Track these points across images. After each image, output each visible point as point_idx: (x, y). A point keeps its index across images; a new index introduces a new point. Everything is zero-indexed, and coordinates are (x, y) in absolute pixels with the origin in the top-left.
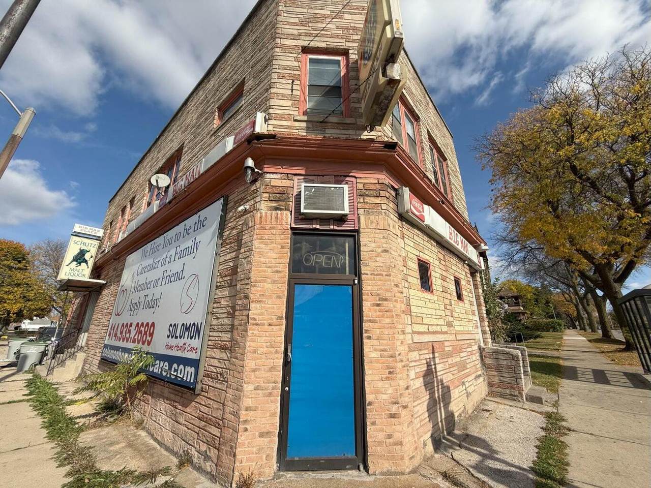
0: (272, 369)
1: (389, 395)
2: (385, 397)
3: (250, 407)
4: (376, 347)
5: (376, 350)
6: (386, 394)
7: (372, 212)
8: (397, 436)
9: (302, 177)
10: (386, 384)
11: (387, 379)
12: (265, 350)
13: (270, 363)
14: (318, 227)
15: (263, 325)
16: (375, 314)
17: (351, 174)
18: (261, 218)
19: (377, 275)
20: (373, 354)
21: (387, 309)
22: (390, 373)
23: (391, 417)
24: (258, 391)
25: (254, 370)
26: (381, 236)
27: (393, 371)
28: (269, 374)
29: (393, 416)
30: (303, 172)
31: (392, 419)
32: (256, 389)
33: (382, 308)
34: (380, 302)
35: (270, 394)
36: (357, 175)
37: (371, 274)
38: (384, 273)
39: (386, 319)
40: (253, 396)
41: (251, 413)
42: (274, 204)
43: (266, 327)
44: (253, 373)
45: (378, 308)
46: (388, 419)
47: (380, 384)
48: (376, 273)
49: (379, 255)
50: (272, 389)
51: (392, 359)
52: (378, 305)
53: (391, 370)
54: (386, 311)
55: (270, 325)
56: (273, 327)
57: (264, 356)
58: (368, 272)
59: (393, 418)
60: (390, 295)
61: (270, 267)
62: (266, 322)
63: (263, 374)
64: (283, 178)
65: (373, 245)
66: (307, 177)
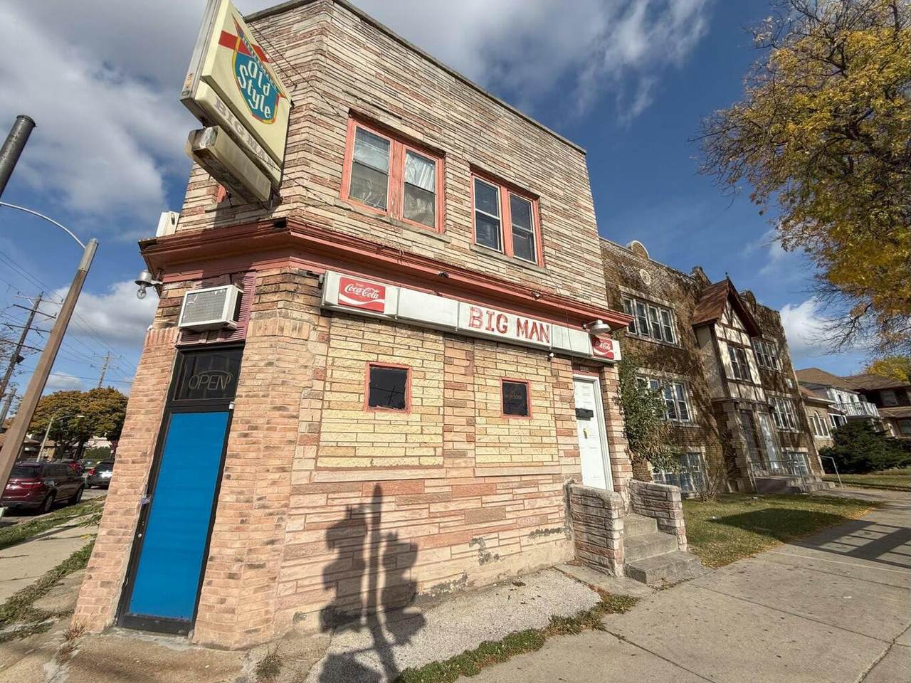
0: (128, 512)
1: (234, 550)
2: (229, 552)
3: (98, 554)
4: (233, 489)
5: (232, 492)
6: (231, 548)
7: (266, 314)
8: (231, 601)
9: (201, 282)
10: (235, 536)
11: (238, 529)
12: (124, 491)
13: (128, 505)
14: (204, 341)
15: (127, 462)
16: (240, 447)
17: (251, 269)
18: (149, 338)
19: (252, 397)
20: (228, 498)
21: (254, 439)
22: (242, 522)
23: (230, 578)
24: (109, 536)
25: (111, 513)
26: (266, 345)
27: (246, 520)
28: (123, 518)
29: (232, 576)
30: (200, 276)
31: (231, 580)
32: (109, 534)
33: (250, 439)
34: (250, 431)
35: (119, 541)
36: (258, 268)
37: (246, 396)
38: (262, 393)
39: (250, 453)
40: (104, 541)
41: (99, 560)
42: (166, 320)
43: (130, 465)
44: (110, 516)
45: (244, 439)
46: (226, 580)
47: (228, 535)
48: (251, 394)
49: (260, 371)
50: (123, 535)
51: (248, 504)
52: (246, 435)
53: (244, 519)
54: (254, 443)
55: (133, 462)
56: (136, 465)
57: (123, 498)
58: (244, 394)
59: (233, 578)
60: (262, 422)
61: (146, 396)
62: (130, 460)
63: (118, 517)
64: (181, 286)
65: (256, 357)
66: (205, 281)
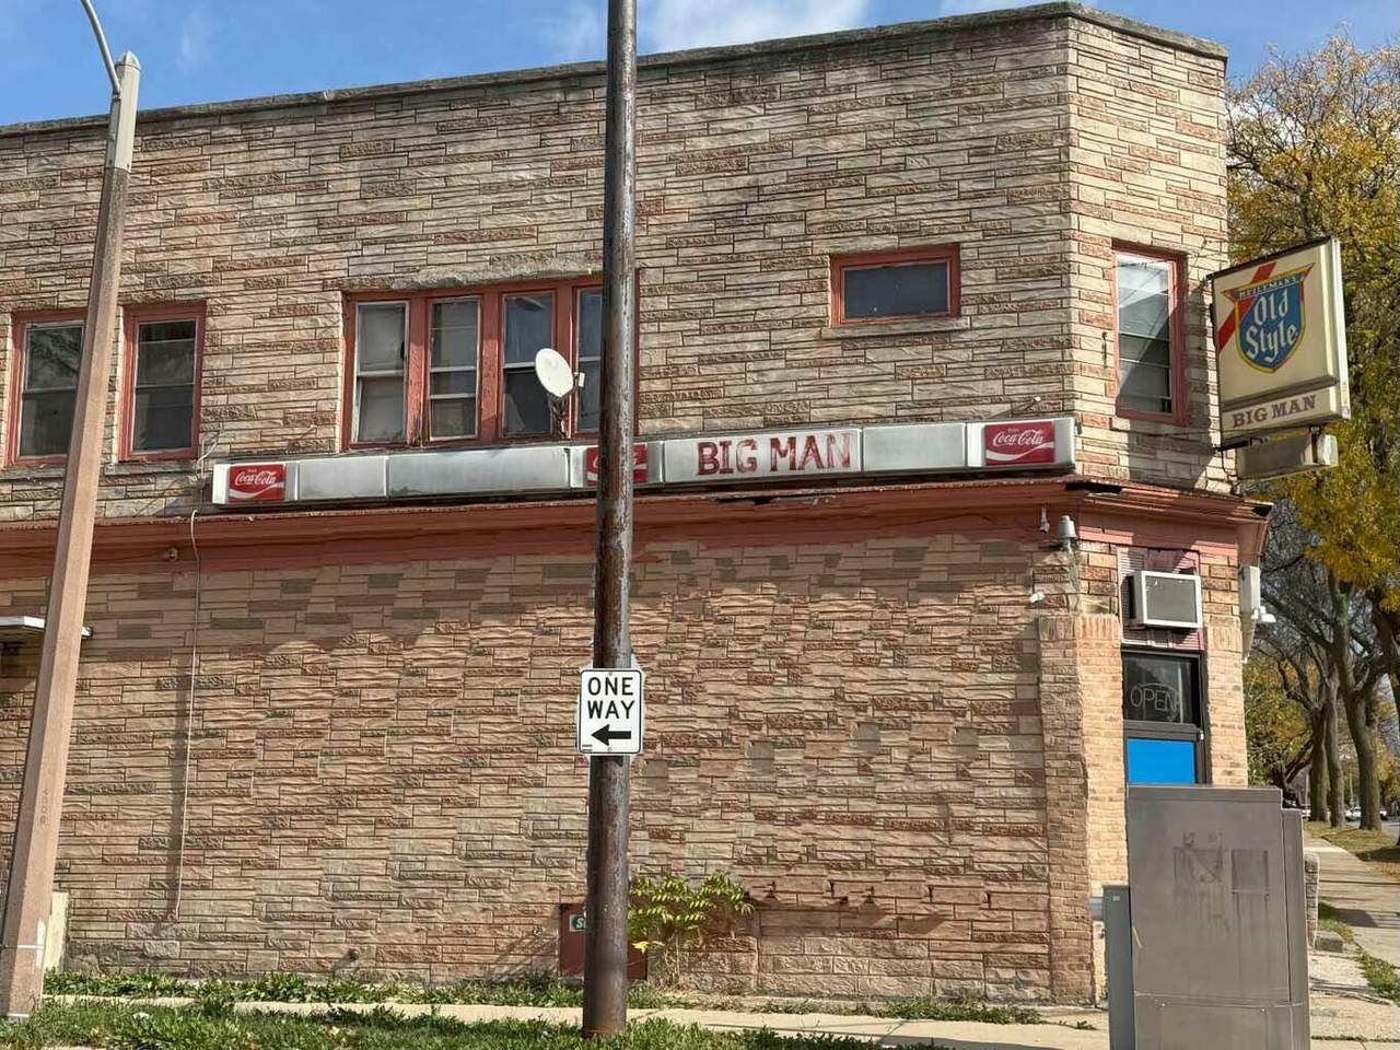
7: (1219, 619)
9: (1127, 550)
12: (1107, 835)
14: (1153, 644)
15: (1102, 800)
17: (1193, 548)
18: (1084, 627)
19: (1229, 725)
21: (1239, 778)
25: (1098, 863)
33: (1234, 778)
34: (1233, 770)
36: (1201, 549)
37: (1222, 726)
42: (1097, 601)
43: (1107, 802)
45: (1229, 778)
48: (1228, 722)
49: (1229, 695)
55: (1111, 800)
56: (1112, 803)
57: (1107, 844)
58: (1218, 723)
61: (1102, 712)
62: (1106, 796)
63: (1108, 868)
64: (1103, 551)
65: (1223, 678)
66: (1133, 549)
